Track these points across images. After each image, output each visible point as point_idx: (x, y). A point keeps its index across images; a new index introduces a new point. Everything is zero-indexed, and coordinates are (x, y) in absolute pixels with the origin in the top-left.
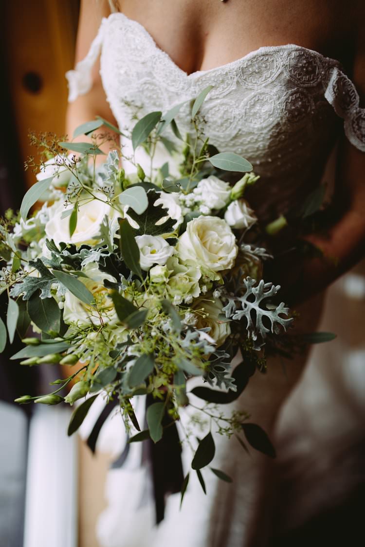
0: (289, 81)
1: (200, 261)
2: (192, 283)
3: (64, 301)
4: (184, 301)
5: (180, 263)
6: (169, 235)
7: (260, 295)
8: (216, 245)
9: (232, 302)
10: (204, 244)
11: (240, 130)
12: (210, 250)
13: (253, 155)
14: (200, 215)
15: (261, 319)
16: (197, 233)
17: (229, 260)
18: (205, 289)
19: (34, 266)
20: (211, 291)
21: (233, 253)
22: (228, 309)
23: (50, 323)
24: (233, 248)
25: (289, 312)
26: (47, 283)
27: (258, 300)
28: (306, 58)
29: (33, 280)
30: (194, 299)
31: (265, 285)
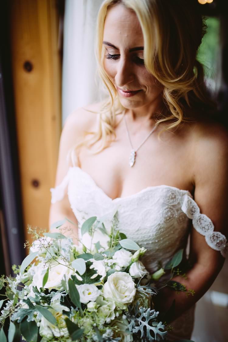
0: (164, 203)
1: (115, 299)
2: (110, 311)
3: (40, 321)
4: (106, 321)
5: (104, 299)
6: (98, 284)
7: (148, 318)
8: (124, 289)
9: (133, 322)
10: (117, 288)
11: (140, 227)
12: (120, 292)
13: (147, 239)
14: (115, 272)
15: (149, 332)
16: (113, 282)
17: (130, 297)
18: (118, 314)
19: (25, 302)
20: (121, 315)
21: (133, 293)
22: (131, 326)
23: (32, 335)
24: (133, 290)
25: (165, 327)
26: (31, 312)
27: (147, 320)
28: (171, 192)
29: (24, 310)
30: (112, 321)
31: (151, 311)
